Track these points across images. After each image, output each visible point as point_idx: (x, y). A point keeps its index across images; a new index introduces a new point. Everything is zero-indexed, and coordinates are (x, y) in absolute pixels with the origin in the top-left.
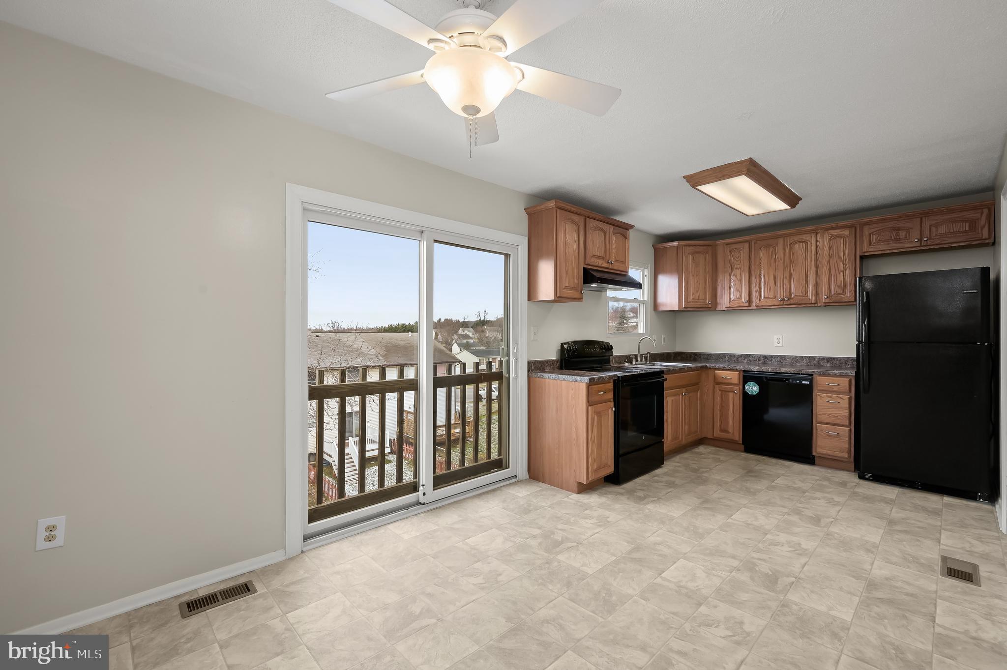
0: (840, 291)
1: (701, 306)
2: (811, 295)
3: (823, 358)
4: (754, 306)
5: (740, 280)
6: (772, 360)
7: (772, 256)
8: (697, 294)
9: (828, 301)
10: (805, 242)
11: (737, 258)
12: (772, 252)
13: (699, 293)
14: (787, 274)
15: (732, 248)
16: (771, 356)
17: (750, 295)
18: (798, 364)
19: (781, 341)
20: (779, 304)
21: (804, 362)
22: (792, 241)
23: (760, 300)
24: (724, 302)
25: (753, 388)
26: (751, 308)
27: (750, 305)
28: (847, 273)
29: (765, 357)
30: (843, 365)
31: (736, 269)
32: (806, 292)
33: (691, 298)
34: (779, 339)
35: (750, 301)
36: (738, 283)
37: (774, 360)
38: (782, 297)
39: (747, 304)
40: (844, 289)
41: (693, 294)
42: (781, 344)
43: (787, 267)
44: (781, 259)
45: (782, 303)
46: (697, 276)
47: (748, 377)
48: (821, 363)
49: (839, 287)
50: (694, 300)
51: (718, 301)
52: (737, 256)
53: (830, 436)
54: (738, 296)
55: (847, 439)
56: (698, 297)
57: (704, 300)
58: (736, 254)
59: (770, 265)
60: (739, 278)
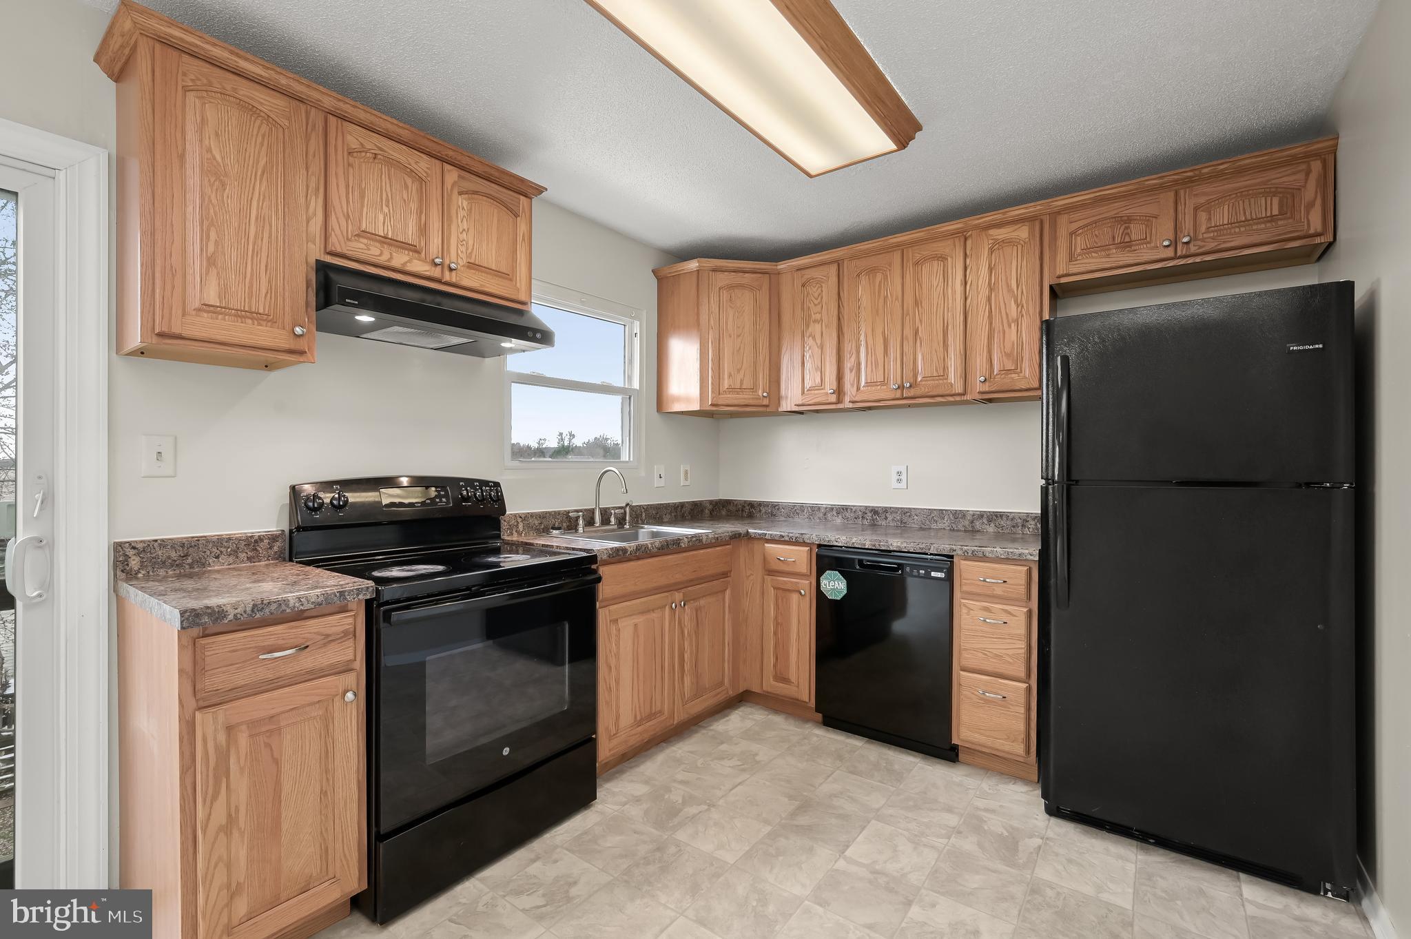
0: (1010, 366)
1: (747, 402)
2: (954, 378)
3: (981, 515)
4: (847, 404)
5: (822, 347)
6: (886, 518)
7: (879, 292)
8: (739, 377)
9: (987, 390)
10: (943, 258)
11: (817, 299)
12: (880, 282)
13: (742, 372)
14: (908, 332)
15: (806, 277)
16: (886, 510)
17: (840, 378)
18: (934, 526)
19: (904, 477)
20: (892, 396)
21: (945, 523)
22: (918, 256)
23: (858, 389)
24: (792, 396)
25: (835, 586)
26: (840, 406)
27: (839, 401)
28: (1025, 323)
29: (875, 511)
30: (1019, 530)
31: (815, 321)
32: (945, 368)
33: (726, 384)
34: (899, 473)
35: (839, 392)
36: (817, 351)
37: (890, 517)
38: (899, 382)
39: (833, 398)
40: (1018, 360)
41: (730, 375)
42: (903, 485)
43: (908, 314)
44: (897, 299)
45: (898, 394)
46: (738, 336)
47: (827, 559)
48: (978, 525)
49: (1008, 355)
50: (731, 390)
51: (783, 392)
52: (816, 295)
53: (988, 701)
54: (818, 380)
55: (1022, 710)
56: (742, 382)
57: (754, 389)
58: (815, 289)
59: (877, 311)
60: (819, 342)
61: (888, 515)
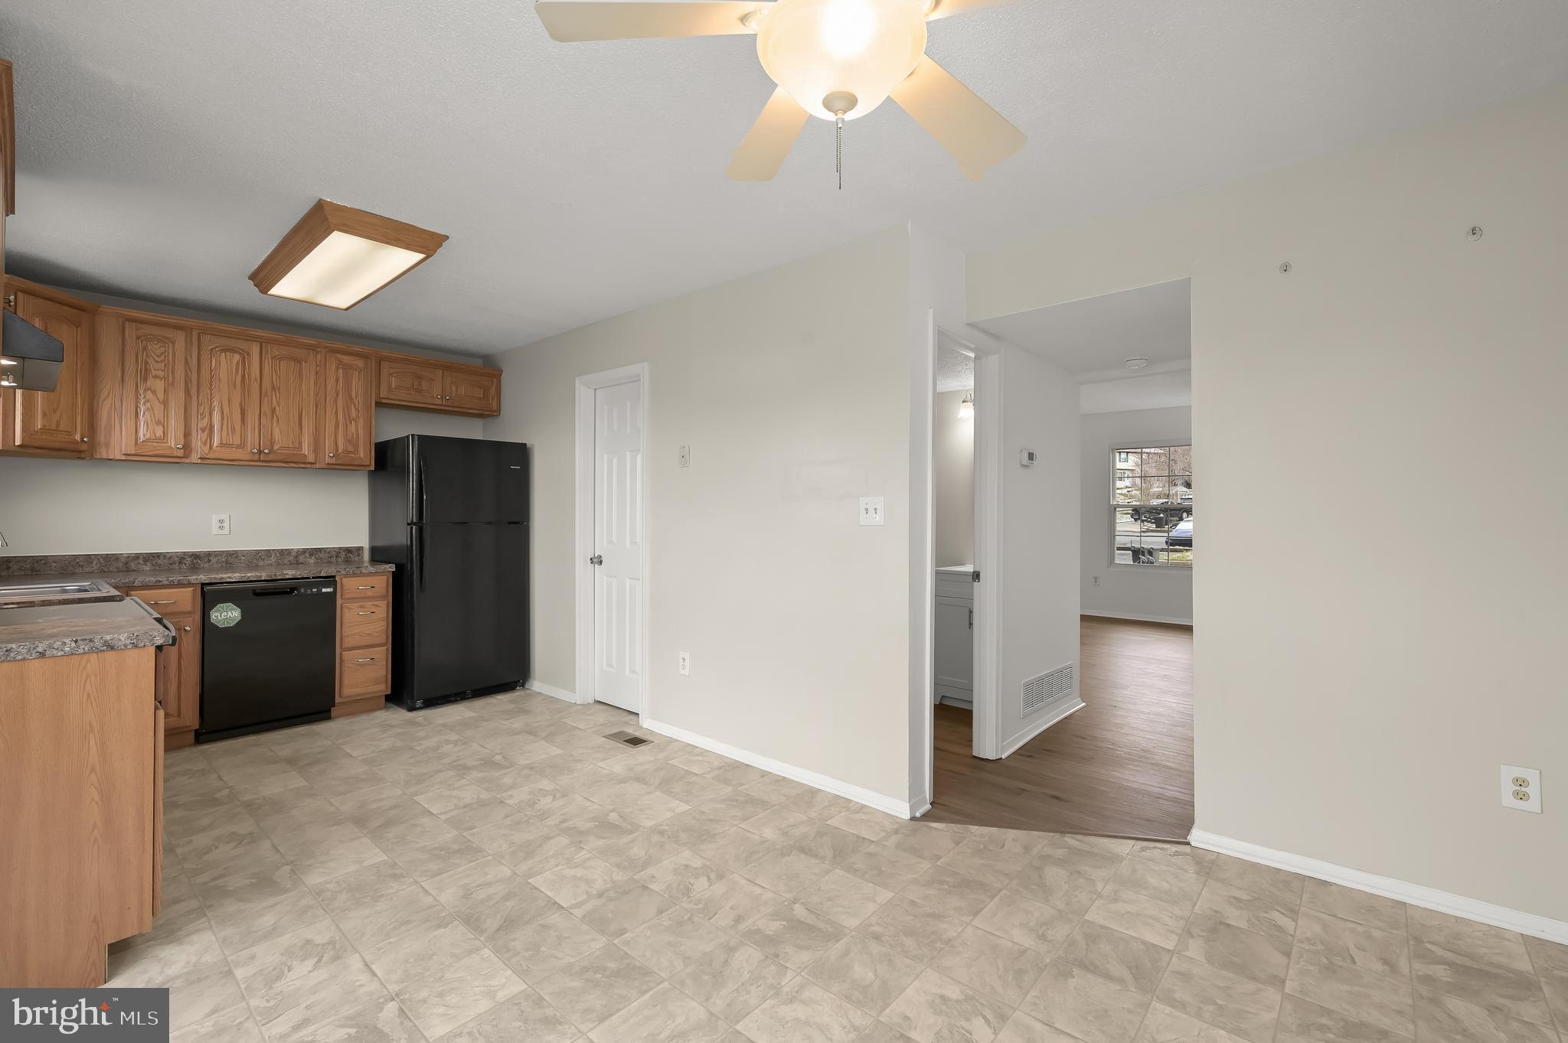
0: (350, 449)
1: (63, 445)
2: (306, 449)
3: (305, 551)
4: (194, 458)
5: (165, 403)
6: (209, 561)
7: (234, 368)
8: (55, 420)
9: (334, 462)
10: (298, 361)
11: (159, 357)
13: (58, 413)
14: (266, 408)
15: (143, 330)
16: (209, 554)
17: (187, 434)
18: (261, 563)
19: (226, 524)
20: (250, 458)
22: (277, 353)
23: (211, 448)
24: (119, 440)
26: (187, 461)
27: (185, 456)
28: (361, 422)
29: (195, 556)
31: (156, 377)
32: (300, 444)
33: (39, 428)
34: (221, 521)
35: (187, 447)
36: (159, 408)
37: (214, 560)
38: (257, 446)
39: (178, 453)
40: (356, 446)
41: (45, 415)
42: (226, 531)
43: (266, 395)
44: (255, 380)
45: (256, 457)
48: (301, 559)
49: (350, 441)
51: (101, 436)
52: (158, 352)
53: (362, 665)
54: (159, 432)
56: (57, 424)
57: (72, 432)
58: (157, 347)
59: (235, 385)
60: (161, 397)
61: (211, 558)
